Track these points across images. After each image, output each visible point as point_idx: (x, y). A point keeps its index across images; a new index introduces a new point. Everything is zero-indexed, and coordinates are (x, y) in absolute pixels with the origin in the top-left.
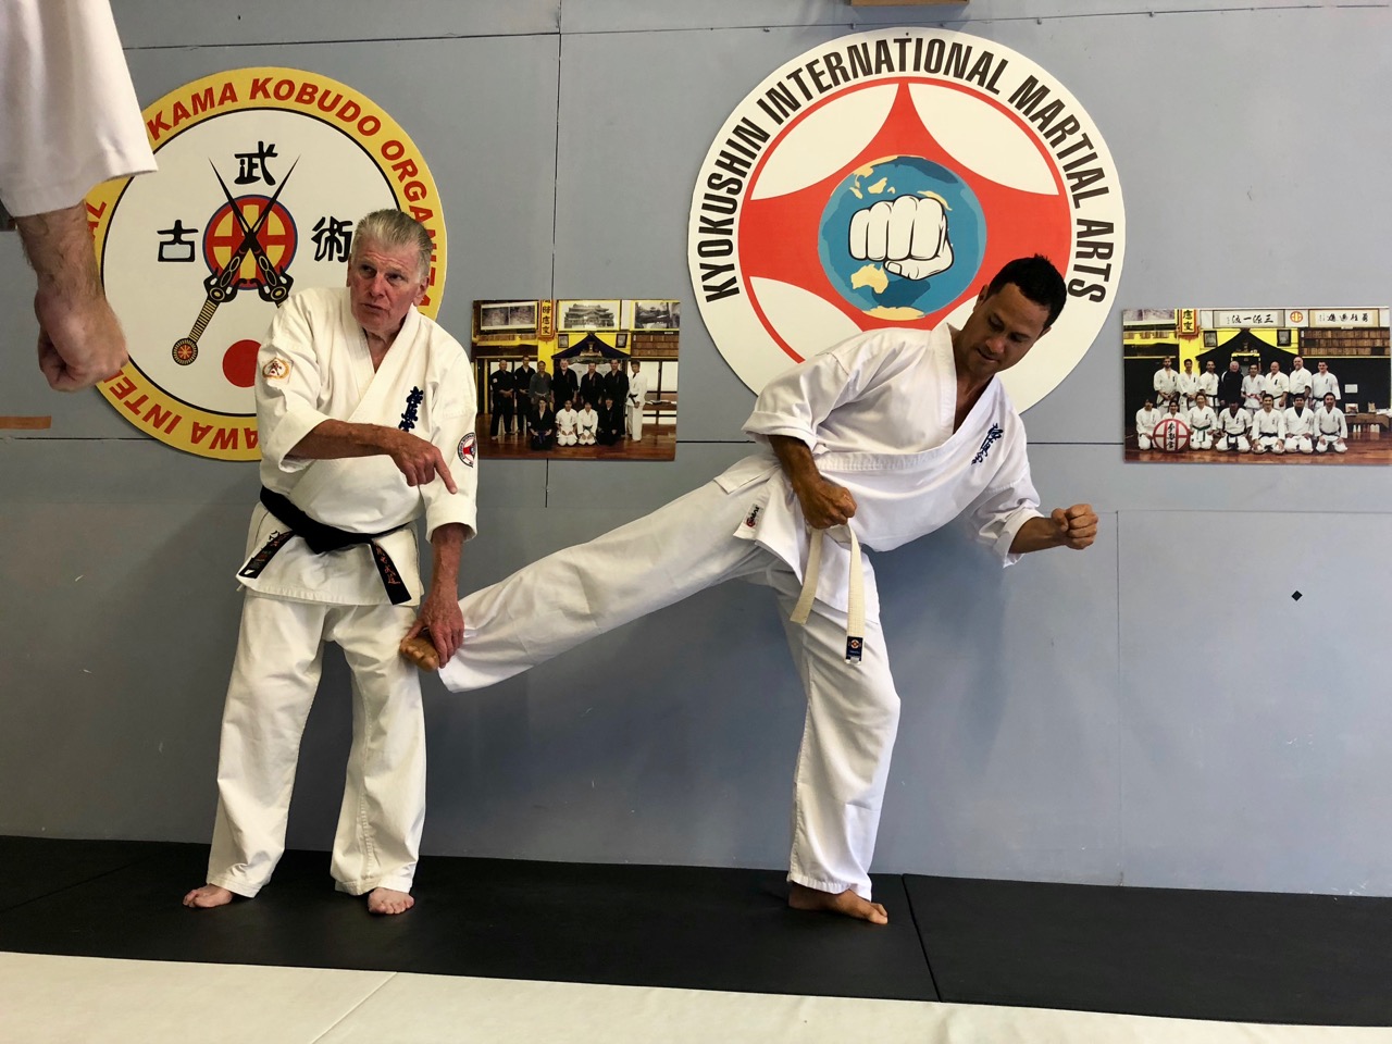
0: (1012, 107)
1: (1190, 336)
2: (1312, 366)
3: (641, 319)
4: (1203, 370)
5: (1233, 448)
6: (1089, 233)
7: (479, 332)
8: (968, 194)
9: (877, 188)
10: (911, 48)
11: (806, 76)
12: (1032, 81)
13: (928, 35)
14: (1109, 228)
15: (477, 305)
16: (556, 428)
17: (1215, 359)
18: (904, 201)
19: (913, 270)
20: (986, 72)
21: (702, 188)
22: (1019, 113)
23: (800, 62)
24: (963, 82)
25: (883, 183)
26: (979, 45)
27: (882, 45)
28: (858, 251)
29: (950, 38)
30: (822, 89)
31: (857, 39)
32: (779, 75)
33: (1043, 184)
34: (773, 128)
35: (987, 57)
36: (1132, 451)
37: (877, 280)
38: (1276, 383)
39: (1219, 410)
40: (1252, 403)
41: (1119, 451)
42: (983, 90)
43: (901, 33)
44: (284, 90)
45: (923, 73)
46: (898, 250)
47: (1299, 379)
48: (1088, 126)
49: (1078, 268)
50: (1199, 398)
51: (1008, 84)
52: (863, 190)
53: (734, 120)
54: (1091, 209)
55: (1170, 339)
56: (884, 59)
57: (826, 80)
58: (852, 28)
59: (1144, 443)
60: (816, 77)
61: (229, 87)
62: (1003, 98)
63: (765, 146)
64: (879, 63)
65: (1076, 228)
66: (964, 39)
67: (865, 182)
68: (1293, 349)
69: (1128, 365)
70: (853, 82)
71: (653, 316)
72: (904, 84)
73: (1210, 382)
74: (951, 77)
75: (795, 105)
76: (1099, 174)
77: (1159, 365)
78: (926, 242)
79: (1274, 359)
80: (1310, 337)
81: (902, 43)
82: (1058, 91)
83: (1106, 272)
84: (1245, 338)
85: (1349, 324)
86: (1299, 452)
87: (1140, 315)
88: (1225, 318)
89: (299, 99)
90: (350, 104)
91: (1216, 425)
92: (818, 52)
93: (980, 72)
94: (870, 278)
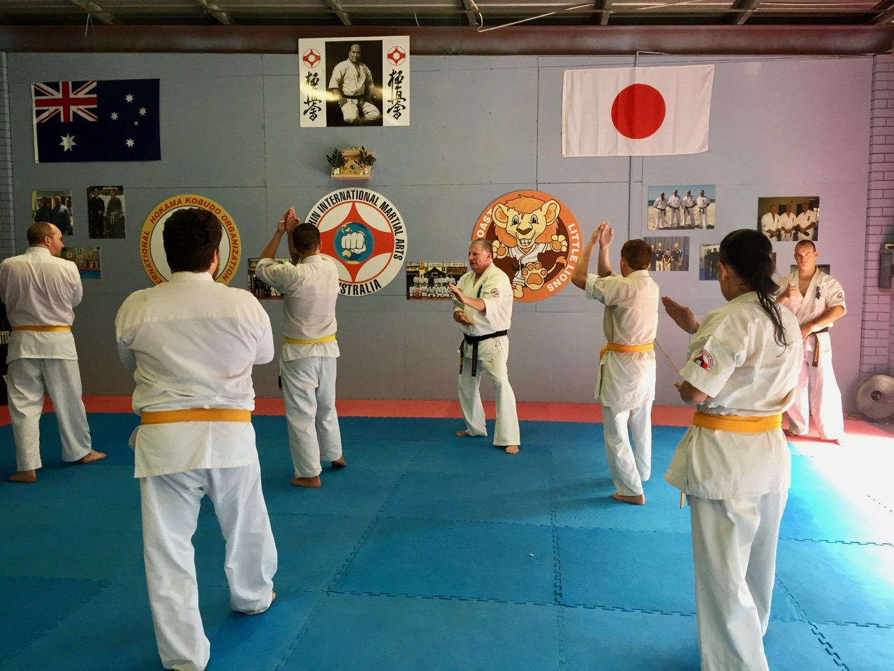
0: (380, 209)
1: (422, 269)
2: (450, 276)
4: (425, 277)
5: (432, 296)
6: (399, 243)
7: (250, 267)
8: (370, 232)
9: (348, 230)
10: (355, 193)
11: (329, 200)
12: (385, 203)
13: (359, 190)
14: (403, 241)
15: (249, 259)
16: (271, 292)
17: (428, 274)
18: (354, 234)
19: (357, 252)
20: (373, 200)
22: (382, 211)
23: (328, 196)
24: (368, 202)
25: (349, 228)
26: (372, 193)
27: (348, 192)
28: (343, 247)
29: (365, 190)
30: (333, 204)
31: (342, 190)
32: (322, 200)
33: (388, 230)
34: (321, 214)
35: (374, 196)
36: (408, 297)
37: (349, 254)
38: (441, 280)
39: (428, 287)
40: (436, 285)
41: (405, 297)
42: (373, 205)
43: (353, 189)
44: (195, 201)
45: (358, 200)
46: (353, 247)
47: (447, 279)
48: (398, 215)
49: (396, 251)
50: (424, 284)
51: (379, 203)
52: (344, 231)
53: (311, 212)
54: (399, 236)
55: (417, 269)
56: (349, 196)
57: (334, 201)
58: (340, 188)
59: (411, 295)
60: (332, 200)
61: (179, 200)
62: (378, 207)
63: (320, 219)
64: (347, 197)
65: (396, 241)
66: (368, 191)
67: (345, 229)
68: (445, 272)
69: (408, 276)
70: (341, 202)
72: (354, 202)
73: (426, 280)
74: (365, 201)
75: (327, 208)
76: (401, 227)
77: (415, 276)
78: (360, 245)
79: (441, 274)
80: (449, 269)
81: (353, 192)
82: (391, 206)
83: (402, 253)
84: (435, 269)
85: (458, 266)
86: (446, 297)
87: (410, 263)
88: (430, 264)
89: (199, 203)
90: (212, 205)
91: (428, 291)
92: (332, 194)
93: (372, 200)
94: (347, 253)
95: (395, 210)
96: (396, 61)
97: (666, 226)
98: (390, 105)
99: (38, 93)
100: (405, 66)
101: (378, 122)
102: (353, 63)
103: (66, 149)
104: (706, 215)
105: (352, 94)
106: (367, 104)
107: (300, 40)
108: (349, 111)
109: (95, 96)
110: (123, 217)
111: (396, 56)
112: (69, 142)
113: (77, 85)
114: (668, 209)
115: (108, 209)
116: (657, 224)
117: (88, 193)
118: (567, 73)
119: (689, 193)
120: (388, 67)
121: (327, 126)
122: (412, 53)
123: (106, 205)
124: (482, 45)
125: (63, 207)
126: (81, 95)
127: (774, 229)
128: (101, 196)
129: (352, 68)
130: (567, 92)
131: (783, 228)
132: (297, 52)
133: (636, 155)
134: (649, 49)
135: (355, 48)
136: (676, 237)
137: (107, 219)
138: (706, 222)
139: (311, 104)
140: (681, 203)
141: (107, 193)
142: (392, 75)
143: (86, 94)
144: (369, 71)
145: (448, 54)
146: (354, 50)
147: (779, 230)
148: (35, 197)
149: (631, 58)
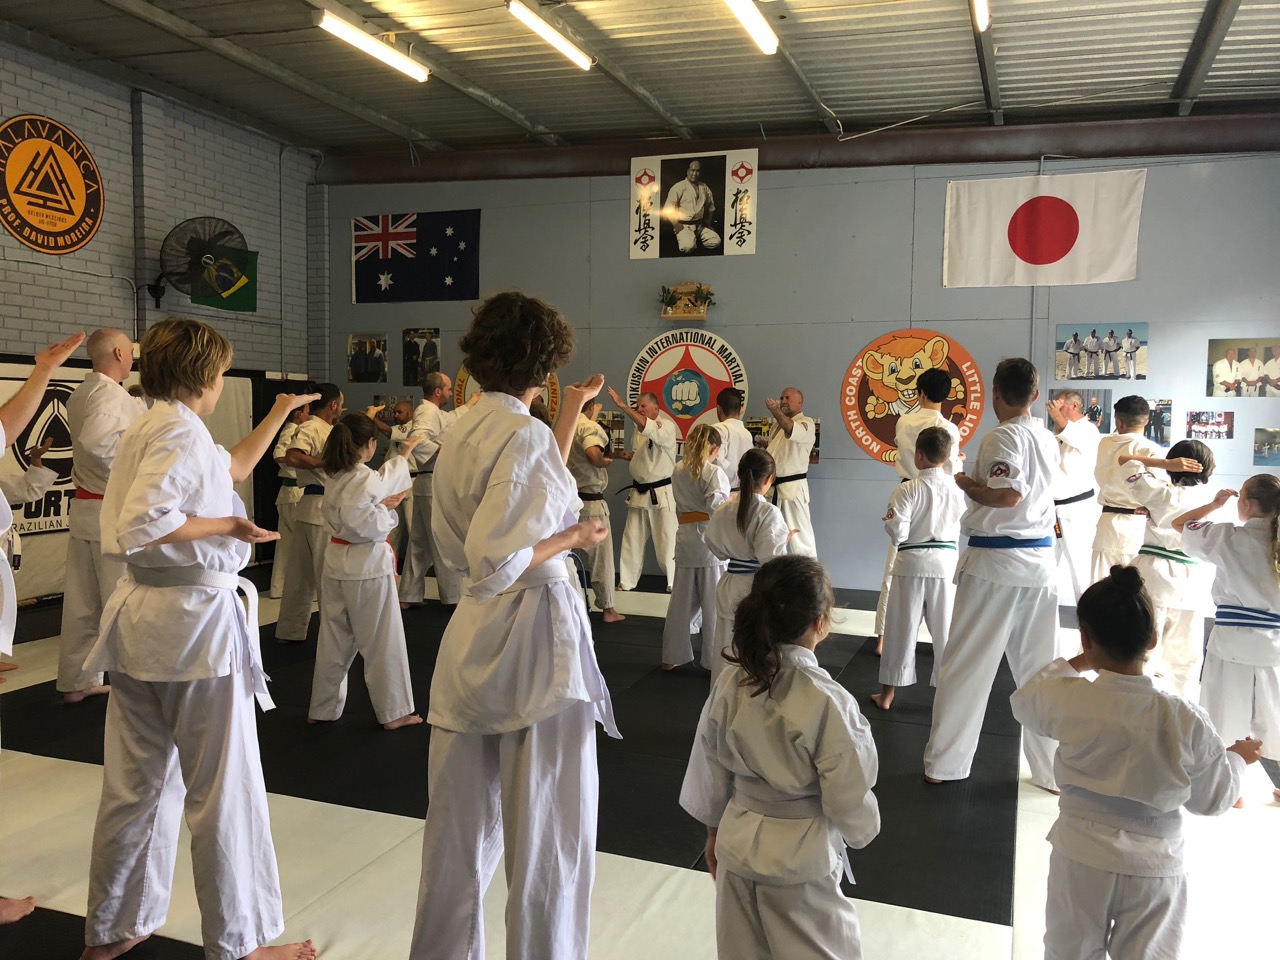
0: (717, 354)
3: (614, 417)
8: (704, 380)
9: (679, 379)
10: (689, 335)
11: (659, 343)
12: (723, 346)
13: (694, 331)
14: (743, 392)
18: (687, 382)
19: (690, 404)
21: (630, 378)
22: (719, 356)
23: (657, 339)
24: (704, 346)
25: (681, 377)
26: (709, 334)
28: (674, 397)
29: (701, 332)
30: (664, 348)
31: (674, 332)
33: (726, 378)
34: (650, 360)
35: (711, 338)
37: (680, 407)
42: (709, 349)
43: (686, 330)
45: (693, 343)
46: (685, 398)
48: (739, 361)
51: (717, 347)
52: (676, 379)
53: (639, 357)
54: (739, 386)
55: (760, 426)
56: (682, 339)
57: (665, 345)
58: (673, 328)
60: (662, 344)
62: (715, 351)
63: (648, 365)
64: (680, 339)
66: (705, 333)
67: (676, 376)
70: (673, 345)
71: (617, 416)
72: (687, 346)
74: (700, 344)
75: (656, 353)
76: (741, 375)
77: (756, 434)
78: (692, 397)
81: (687, 333)
87: (752, 419)
92: (663, 336)
93: (708, 343)
94: (677, 406)
95: (734, 355)
96: (742, 179)
97: (1079, 375)
98: (733, 230)
99: (358, 228)
100: (752, 184)
101: (719, 250)
102: (692, 182)
103: (383, 289)
104: (1135, 361)
105: (689, 219)
106: (706, 230)
107: (633, 159)
108: (685, 239)
109: (415, 229)
110: (438, 363)
111: (742, 172)
112: (386, 281)
113: (397, 218)
114: (1082, 353)
115: (423, 353)
116: (1067, 372)
117: (404, 337)
118: (951, 186)
119: (1112, 333)
120: (731, 185)
121: (660, 256)
122: (761, 168)
123: (421, 349)
124: (846, 155)
125: (378, 352)
126: (401, 229)
127: (1231, 380)
128: (416, 339)
129: (691, 188)
130: (951, 208)
131: (1244, 379)
132: (629, 173)
133: (1039, 285)
134: (1060, 151)
135: (694, 165)
136: (1094, 390)
137: (422, 365)
138: (1135, 370)
139: (643, 232)
140: (1100, 346)
141: (422, 336)
142: (736, 195)
143: (407, 227)
144: (709, 192)
145: (804, 167)
146: (693, 167)
147: (1238, 383)
148: (351, 340)
149: (1034, 165)
